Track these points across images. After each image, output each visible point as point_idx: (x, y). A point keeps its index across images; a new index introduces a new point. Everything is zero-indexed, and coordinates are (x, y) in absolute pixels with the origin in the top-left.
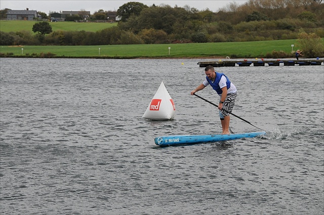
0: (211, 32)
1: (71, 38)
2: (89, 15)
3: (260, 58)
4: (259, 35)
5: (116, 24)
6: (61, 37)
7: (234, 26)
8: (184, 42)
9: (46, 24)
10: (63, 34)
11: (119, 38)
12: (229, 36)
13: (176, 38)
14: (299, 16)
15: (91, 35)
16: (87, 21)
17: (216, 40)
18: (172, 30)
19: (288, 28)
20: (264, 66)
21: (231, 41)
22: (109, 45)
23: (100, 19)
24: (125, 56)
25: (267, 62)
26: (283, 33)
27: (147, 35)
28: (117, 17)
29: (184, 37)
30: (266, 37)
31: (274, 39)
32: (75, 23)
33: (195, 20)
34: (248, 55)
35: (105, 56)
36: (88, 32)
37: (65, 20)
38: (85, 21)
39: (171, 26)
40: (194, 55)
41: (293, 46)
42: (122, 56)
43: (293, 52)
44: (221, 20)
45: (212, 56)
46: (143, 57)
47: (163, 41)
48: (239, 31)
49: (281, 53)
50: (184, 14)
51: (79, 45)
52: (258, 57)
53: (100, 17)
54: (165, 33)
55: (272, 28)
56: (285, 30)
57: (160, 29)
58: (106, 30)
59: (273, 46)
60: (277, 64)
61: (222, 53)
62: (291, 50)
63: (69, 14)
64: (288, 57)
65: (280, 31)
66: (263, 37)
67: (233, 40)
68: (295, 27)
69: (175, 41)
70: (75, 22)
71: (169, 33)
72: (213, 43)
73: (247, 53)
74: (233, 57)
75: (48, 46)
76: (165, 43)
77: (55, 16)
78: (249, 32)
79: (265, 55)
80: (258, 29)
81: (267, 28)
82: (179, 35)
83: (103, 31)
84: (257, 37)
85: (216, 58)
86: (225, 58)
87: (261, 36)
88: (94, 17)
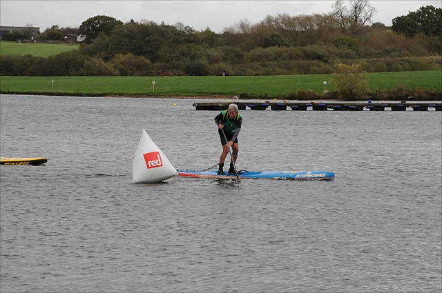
0: (213, 61)
1: (12, 64)
2: (39, 33)
3: (280, 99)
4: (280, 67)
5: (77, 47)
7: (246, 54)
8: (174, 75)
11: (82, 66)
12: (237, 67)
13: (163, 68)
14: (334, 42)
15: (41, 61)
16: (35, 41)
17: (220, 72)
18: (158, 57)
19: (320, 58)
20: (285, 109)
21: (241, 75)
22: (67, 77)
23: (54, 40)
24: (90, 92)
25: (290, 105)
26: (313, 65)
27: (122, 63)
28: (79, 36)
29: (175, 67)
30: (289, 70)
31: (301, 74)
32: (17, 44)
33: (191, 44)
34: (263, 95)
35: (61, 91)
36: (36, 58)
37: (3, 40)
38: (32, 42)
39: (157, 51)
40: (188, 92)
41: (326, 83)
42: (86, 92)
43: (326, 91)
44: (227, 44)
45: (213, 95)
46: (116, 94)
47: (145, 72)
48: (252, 60)
49: (309, 92)
50: (175, 34)
51: (22, 75)
52: (278, 98)
53: (54, 35)
54: (148, 62)
55: (296, 57)
56: (315, 61)
57: (140, 55)
58: (63, 54)
59: (298, 83)
60: (303, 107)
61: (228, 90)
62: (323, 89)
63: (9, 31)
64: (318, 98)
65: (309, 62)
66: (286, 71)
67: (243, 73)
68: (328, 57)
69: (162, 72)
70: (17, 42)
71: (153, 61)
72: (215, 77)
73: (263, 92)
74: (243, 96)
76: (147, 75)
78: (266, 63)
79: (287, 95)
80: (279, 59)
81: (291, 57)
82: (167, 64)
83: (58, 56)
84: (278, 70)
85: (219, 97)
86: (231, 98)
87: (282, 68)
88: (45, 36)
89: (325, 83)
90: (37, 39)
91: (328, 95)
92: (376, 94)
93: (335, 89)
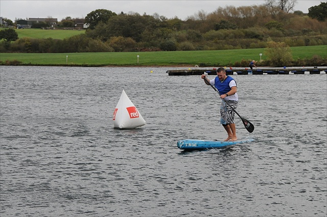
0: (180, 40)
1: (38, 45)
2: (57, 22)
3: (228, 67)
4: (228, 44)
5: (83, 32)
6: (27, 44)
7: (203, 35)
8: (153, 50)
9: (11, 31)
10: (29, 41)
11: (88, 45)
12: (197, 44)
13: (145, 46)
14: (267, 25)
15: (59, 42)
16: (54, 28)
17: (185, 48)
18: (141, 38)
19: (256, 37)
20: (232, 74)
21: (200, 50)
22: (77, 53)
23: (67, 27)
24: (93, 64)
25: (235, 71)
26: (252, 42)
27: (115, 43)
28: (85, 25)
29: (153, 45)
30: (235, 45)
31: (243, 48)
33: (164, 28)
34: (217, 65)
35: (72, 63)
36: (55, 40)
37: (32, 27)
38: (52, 29)
39: (140, 34)
40: (163, 63)
42: (90, 64)
43: (261, 61)
44: (190, 28)
45: (181, 64)
46: (111, 65)
47: (132, 49)
48: (208, 39)
49: (249, 61)
50: (153, 21)
51: (46, 52)
52: (226, 66)
53: (68, 24)
54: (134, 41)
55: (240, 37)
56: (253, 39)
57: (129, 36)
58: (73, 37)
59: (242, 55)
60: (245, 72)
61: (191, 61)
62: (259, 59)
63: (36, 21)
65: (249, 40)
66: (232, 46)
67: (202, 49)
68: (263, 36)
69: (144, 49)
70: (42, 29)
71: (138, 41)
72: (181, 52)
73: (216, 62)
74: (201, 65)
75: (14, 54)
76: (133, 51)
77: (21, 23)
78: (218, 41)
79: (234, 64)
80: (227, 38)
81: (235, 37)
82: (148, 43)
83: (70, 38)
84: (226, 46)
85: (185, 66)
86: (194, 66)
87: (230, 44)
88: (62, 24)
89: (261, 54)
90: (56, 27)
91: (263, 63)
92: (298, 62)
93: (268, 59)
